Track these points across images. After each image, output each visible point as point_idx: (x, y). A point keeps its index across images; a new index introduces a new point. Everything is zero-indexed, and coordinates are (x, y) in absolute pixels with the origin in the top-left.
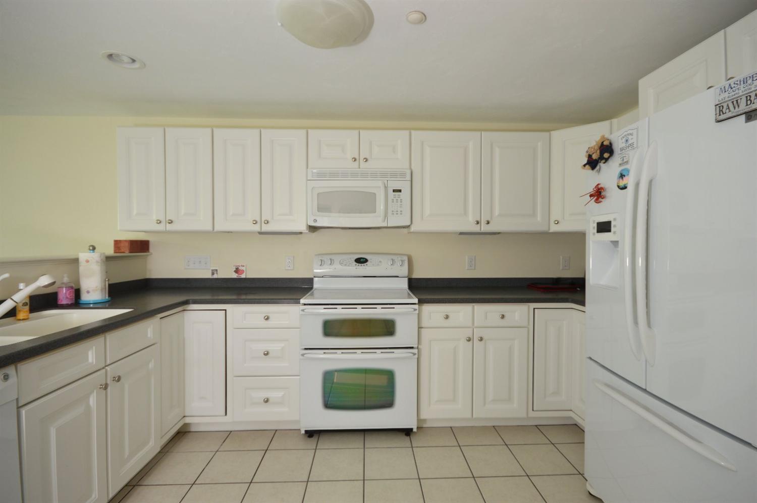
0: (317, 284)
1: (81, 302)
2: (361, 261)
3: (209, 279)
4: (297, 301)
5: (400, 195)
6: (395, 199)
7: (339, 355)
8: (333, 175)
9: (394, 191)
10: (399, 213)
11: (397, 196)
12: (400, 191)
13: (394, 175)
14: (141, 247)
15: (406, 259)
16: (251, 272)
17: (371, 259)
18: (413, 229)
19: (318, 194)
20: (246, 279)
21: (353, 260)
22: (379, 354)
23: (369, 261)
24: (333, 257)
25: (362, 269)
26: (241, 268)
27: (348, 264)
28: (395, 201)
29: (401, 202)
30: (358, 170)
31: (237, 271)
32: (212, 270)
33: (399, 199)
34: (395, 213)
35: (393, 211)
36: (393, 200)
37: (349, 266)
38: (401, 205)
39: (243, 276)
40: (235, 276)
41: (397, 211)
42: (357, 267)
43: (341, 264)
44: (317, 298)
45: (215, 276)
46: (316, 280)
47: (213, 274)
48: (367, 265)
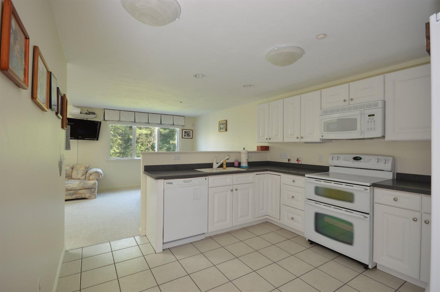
0: (331, 170)
1: (241, 166)
2: (356, 159)
3: (287, 163)
4: (304, 175)
5: (373, 118)
6: (370, 121)
7: (322, 206)
8: (332, 111)
9: (369, 116)
10: (373, 129)
11: (371, 119)
12: (373, 115)
13: (369, 106)
14: (265, 149)
15: (391, 159)
16: (303, 162)
17: (364, 158)
18: (387, 138)
19: (324, 122)
20: (301, 165)
21: (352, 158)
22: (343, 211)
23: (363, 159)
24: (339, 156)
25: (357, 164)
26: (299, 159)
27: (348, 160)
28: (370, 122)
29: (374, 122)
30: (349, 106)
31: (298, 160)
32: (288, 159)
33: (373, 120)
34: (370, 130)
35: (368, 128)
36: (368, 121)
37: (349, 161)
38: (374, 124)
39: (300, 163)
40: (297, 162)
41: (371, 128)
42: (354, 162)
43: (344, 160)
44: (331, 178)
45: (289, 162)
46: (330, 168)
47: (289, 161)
48: (360, 161)
